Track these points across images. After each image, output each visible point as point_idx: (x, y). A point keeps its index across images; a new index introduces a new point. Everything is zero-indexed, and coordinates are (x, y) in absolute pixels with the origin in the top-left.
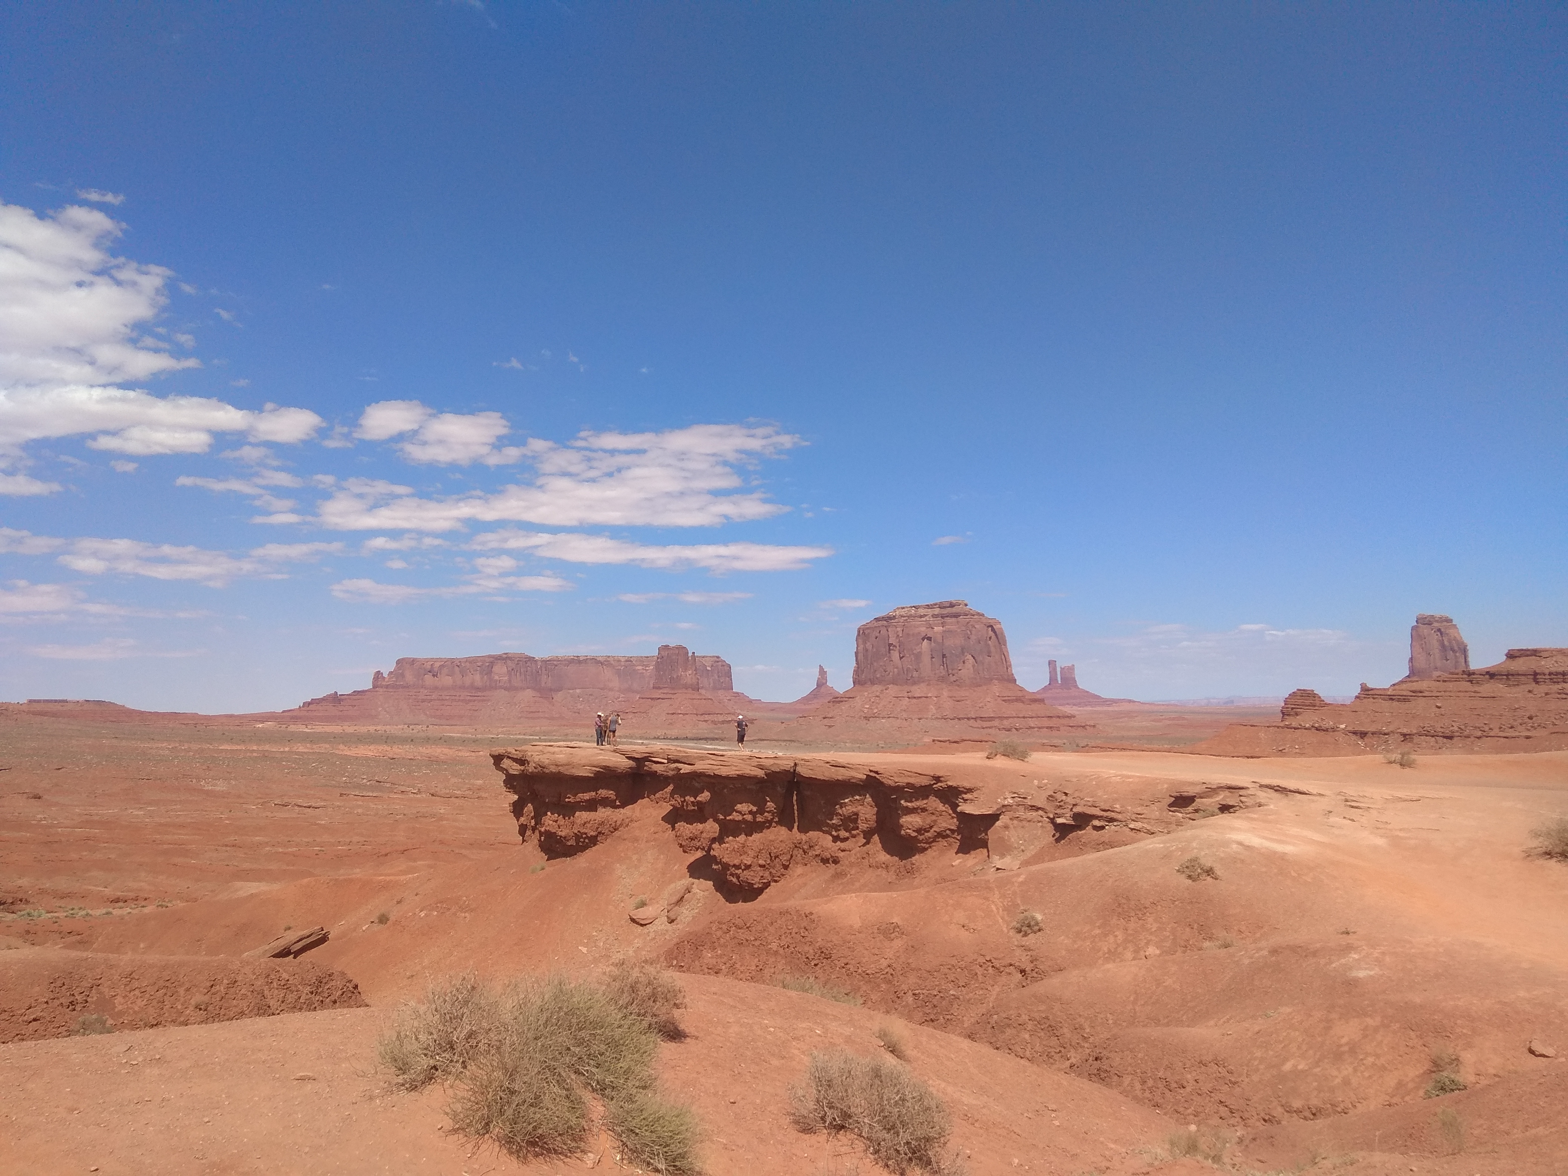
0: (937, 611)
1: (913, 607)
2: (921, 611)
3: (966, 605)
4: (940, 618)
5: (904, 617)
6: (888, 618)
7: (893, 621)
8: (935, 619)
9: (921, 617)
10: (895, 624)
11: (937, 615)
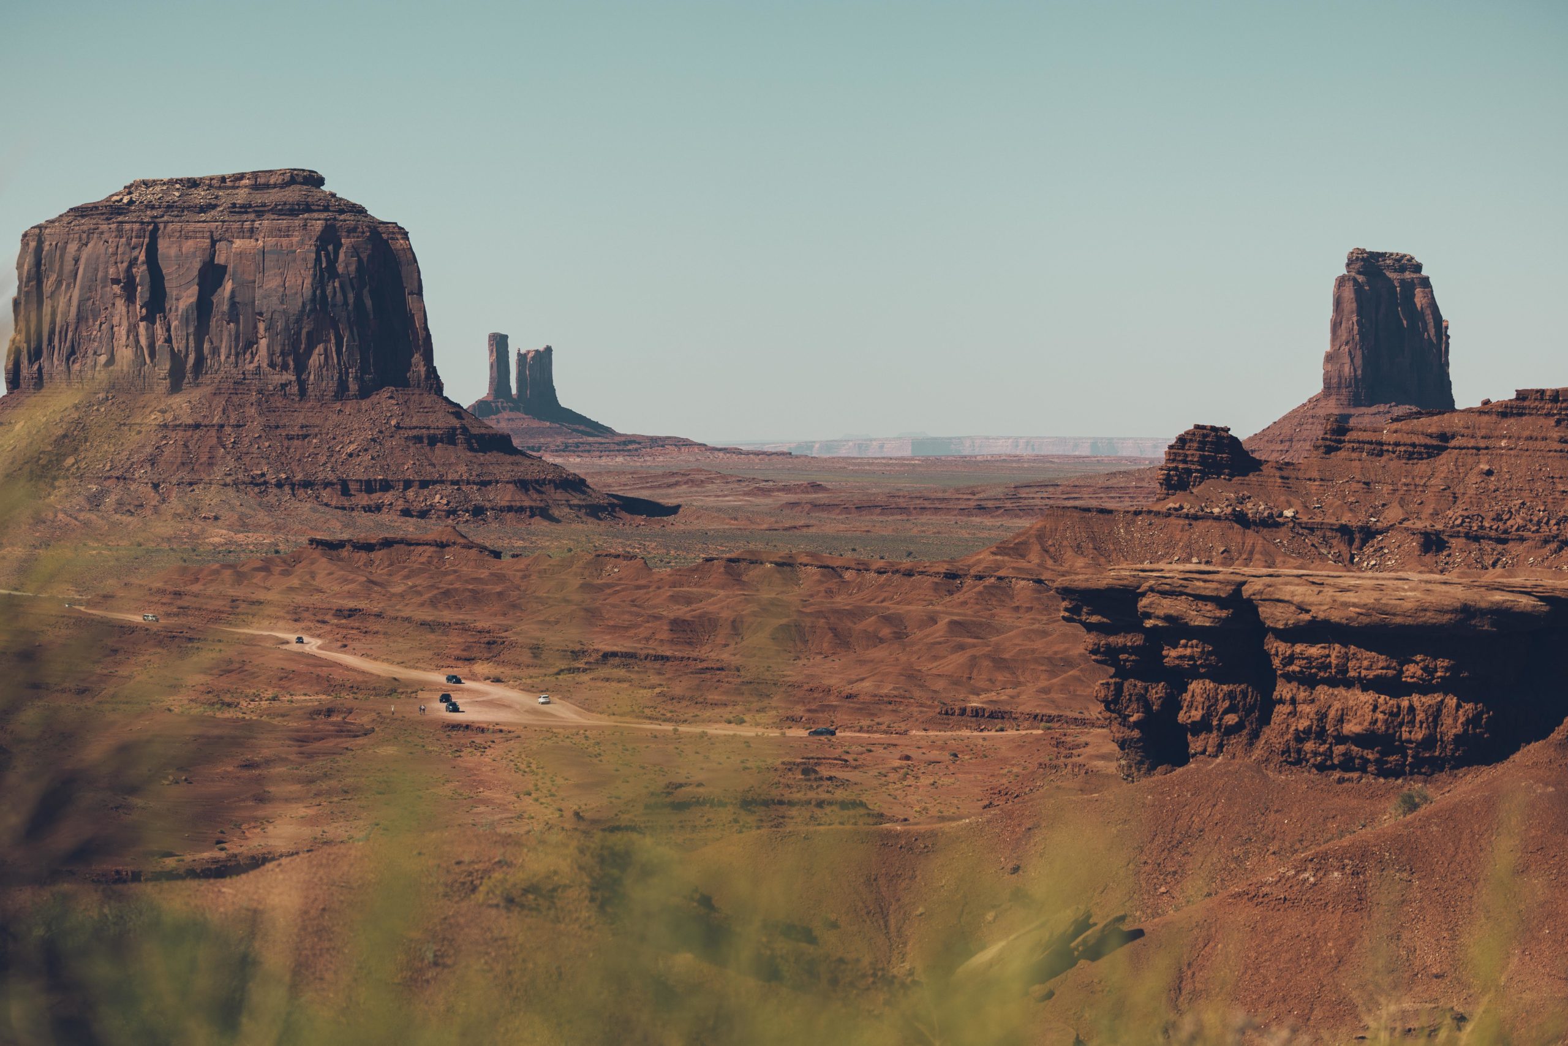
0: (241, 196)
1: (178, 181)
2: (200, 196)
3: (321, 181)
4: (252, 216)
5: (153, 208)
6: (112, 210)
7: (120, 219)
8: (237, 218)
9: (203, 209)
10: (127, 227)
11: (242, 206)
